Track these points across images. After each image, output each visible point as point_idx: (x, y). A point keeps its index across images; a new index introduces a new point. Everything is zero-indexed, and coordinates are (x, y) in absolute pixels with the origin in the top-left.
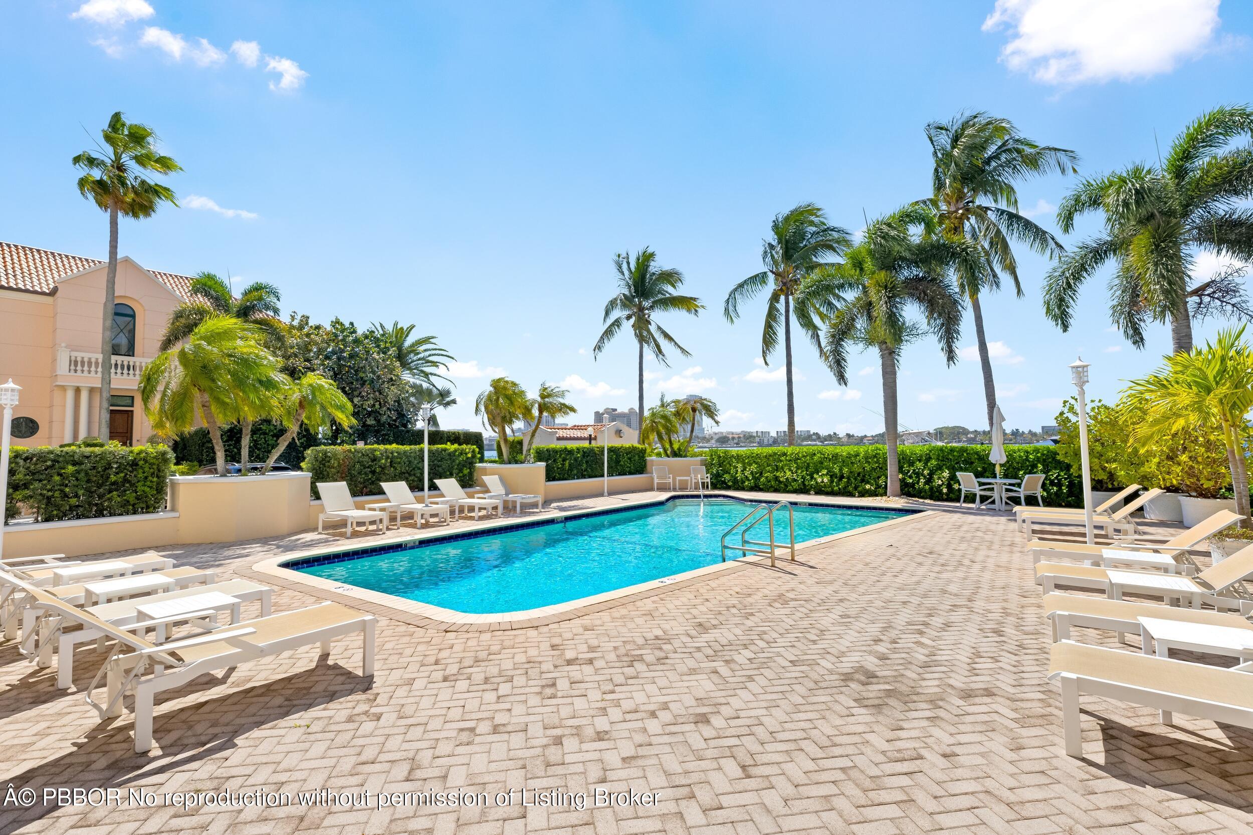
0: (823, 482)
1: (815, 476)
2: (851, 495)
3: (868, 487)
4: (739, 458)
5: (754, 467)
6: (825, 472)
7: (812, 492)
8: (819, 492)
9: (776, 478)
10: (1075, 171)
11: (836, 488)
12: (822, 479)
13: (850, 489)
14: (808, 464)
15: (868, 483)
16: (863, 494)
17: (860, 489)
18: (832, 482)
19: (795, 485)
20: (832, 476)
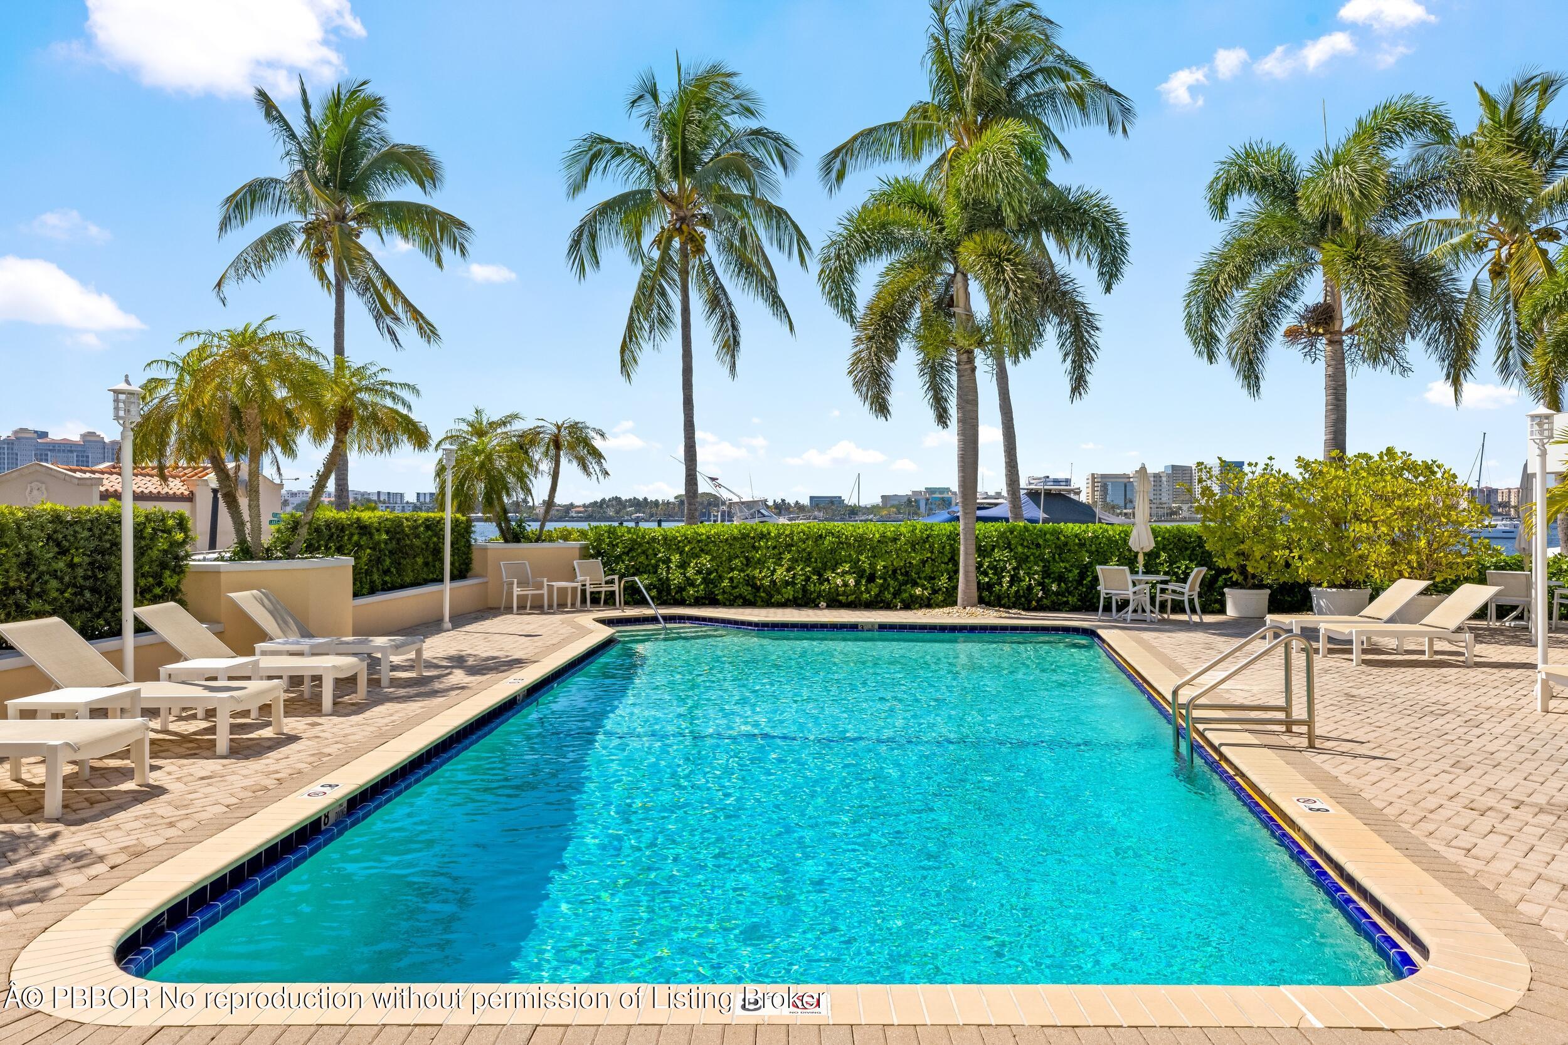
0: (846, 585)
1: (829, 575)
2: (888, 606)
3: (918, 591)
4: (669, 542)
5: (705, 560)
6: (847, 567)
7: (823, 604)
8: (834, 603)
9: (750, 582)
10: (1124, 130)
11: (866, 596)
12: (841, 579)
13: (888, 596)
14: (809, 553)
15: (915, 584)
16: (908, 605)
17: (905, 595)
18: (858, 583)
19: (789, 592)
20: (860, 574)
